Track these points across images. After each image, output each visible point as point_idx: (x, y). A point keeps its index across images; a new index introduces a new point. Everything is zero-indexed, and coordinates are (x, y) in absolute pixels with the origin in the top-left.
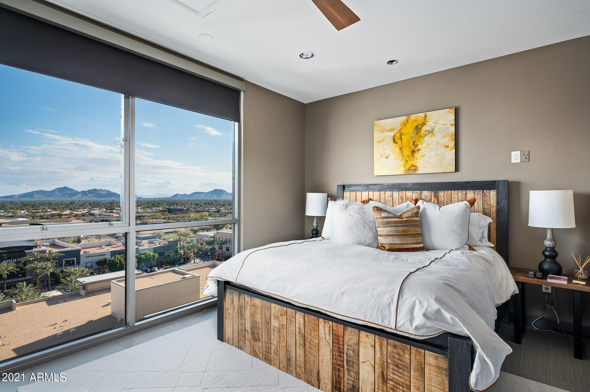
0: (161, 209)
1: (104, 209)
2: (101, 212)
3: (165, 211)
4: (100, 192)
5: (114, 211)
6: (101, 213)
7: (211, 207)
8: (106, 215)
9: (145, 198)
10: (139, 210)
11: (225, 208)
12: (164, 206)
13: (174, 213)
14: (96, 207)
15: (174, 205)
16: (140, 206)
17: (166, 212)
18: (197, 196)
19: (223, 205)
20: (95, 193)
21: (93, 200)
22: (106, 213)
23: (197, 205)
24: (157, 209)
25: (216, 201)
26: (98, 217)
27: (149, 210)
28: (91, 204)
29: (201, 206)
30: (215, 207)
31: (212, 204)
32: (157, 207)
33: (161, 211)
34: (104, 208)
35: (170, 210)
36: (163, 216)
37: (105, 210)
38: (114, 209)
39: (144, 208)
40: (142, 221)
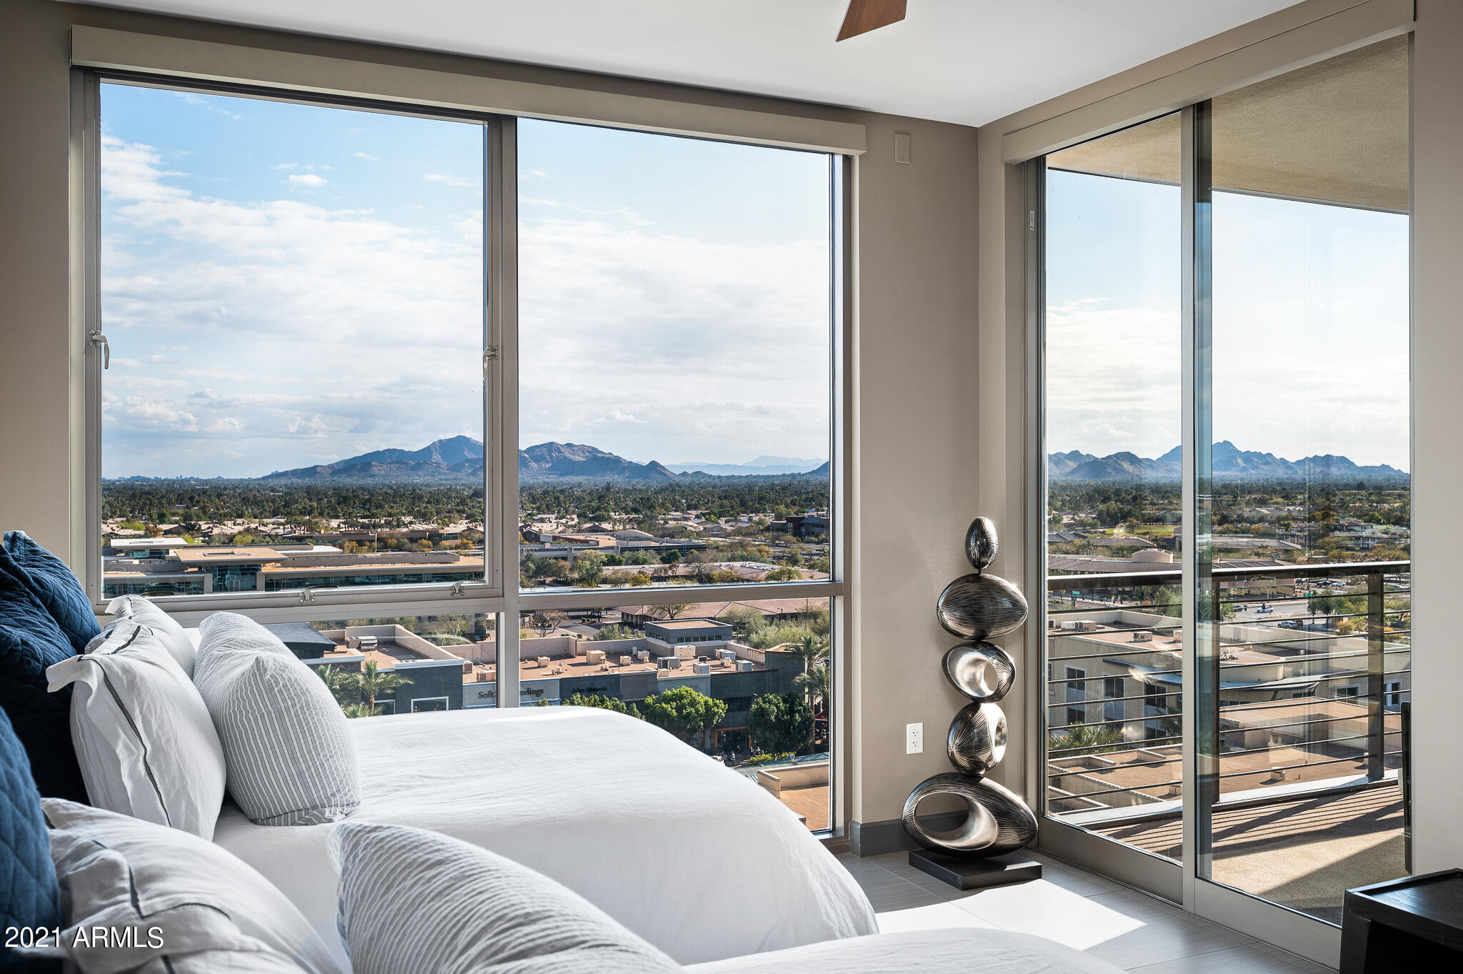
0: (769, 519)
1: (575, 516)
2: (561, 529)
3: (782, 531)
4: (567, 454)
6: (560, 532)
8: (577, 541)
10: (690, 523)
12: (782, 508)
13: (817, 536)
14: (549, 509)
16: (696, 508)
17: (786, 532)
21: (545, 483)
22: (580, 531)
24: (756, 518)
26: (548, 546)
27: (726, 522)
28: (533, 498)
32: (757, 512)
33: (768, 529)
34: (574, 512)
35: (802, 525)
36: (771, 550)
37: (576, 520)
39: (707, 514)
40: (693, 565)
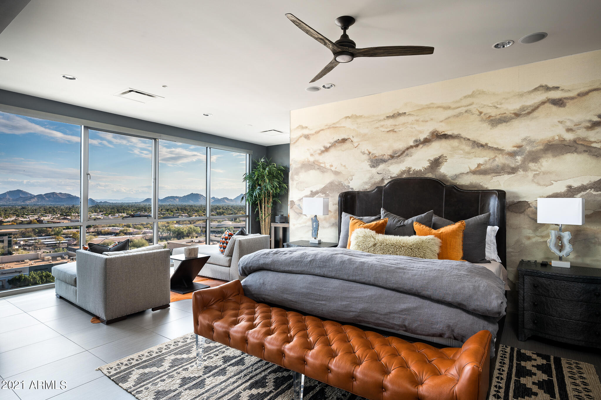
0: (125, 215)
2: (52, 218)
4: (59, 196)
5: (69, 217)
6: (52, 220)
7: (183, 214)
8: (56, 222)
9: (112, 203)
11: (198, 214)
12: (130, 212)
14: (50, 212)
15: (142, 211)
16: (102, 212)
18: (171, 201)
19: (197, 211)
20: (53, 196)
21: (50, 205)
22: (59, 219)
23: (167, 210)
24: (121, 215)
25: (191, 206)
27: (111, 216)
28: (45, 210)
29: (172, 211)
30: (188, 213)
31: (186, 210)
32: (122, 213)
34: (59, 213)
37: (59, 215)
38: (69, 216)
39: (105, 214)
